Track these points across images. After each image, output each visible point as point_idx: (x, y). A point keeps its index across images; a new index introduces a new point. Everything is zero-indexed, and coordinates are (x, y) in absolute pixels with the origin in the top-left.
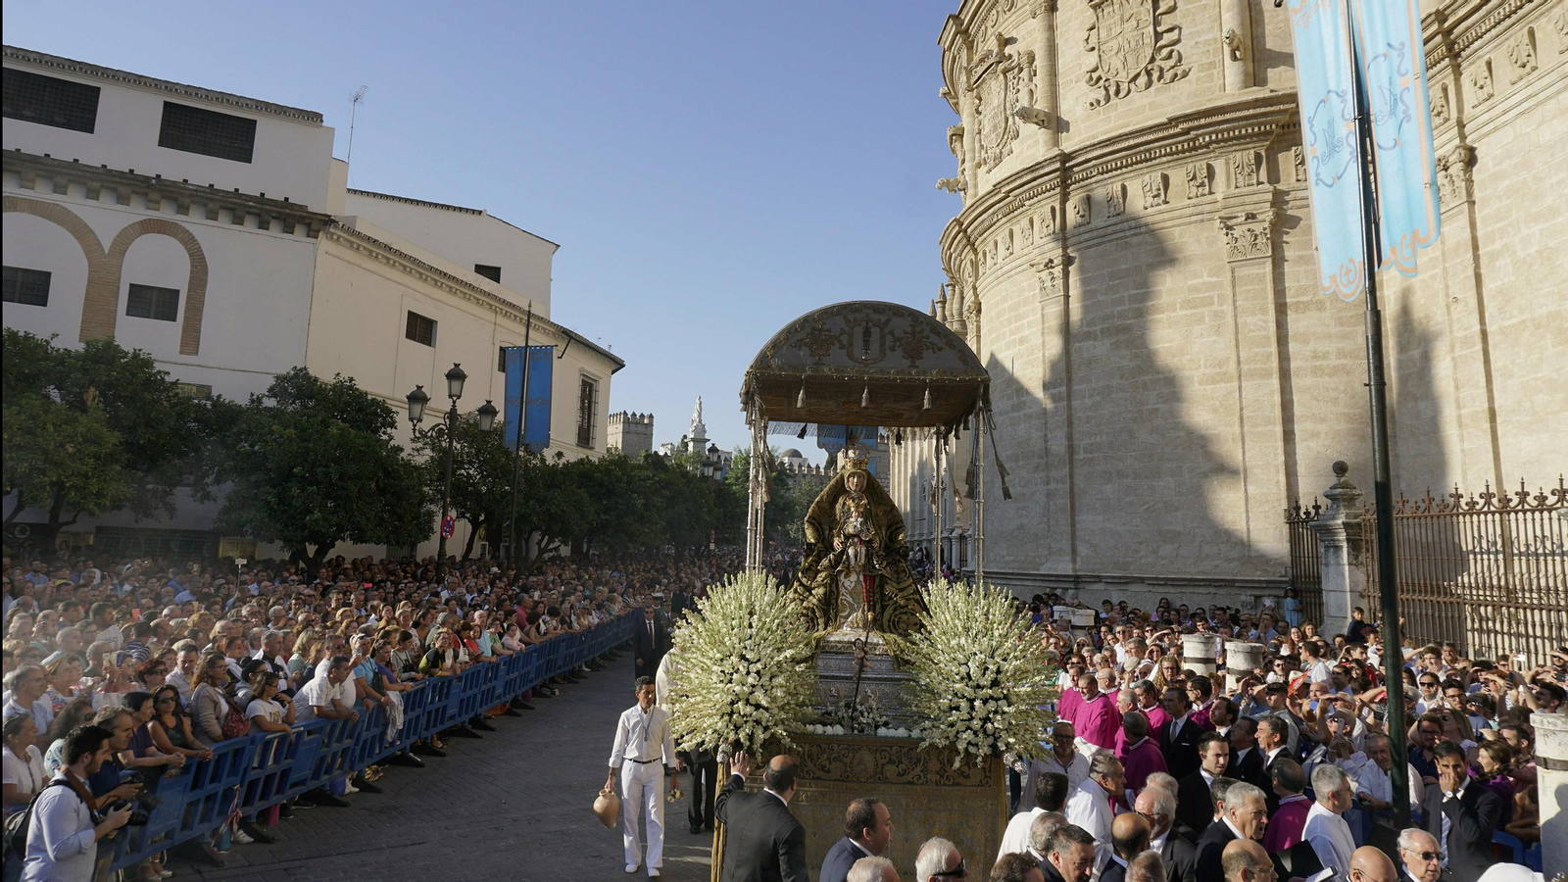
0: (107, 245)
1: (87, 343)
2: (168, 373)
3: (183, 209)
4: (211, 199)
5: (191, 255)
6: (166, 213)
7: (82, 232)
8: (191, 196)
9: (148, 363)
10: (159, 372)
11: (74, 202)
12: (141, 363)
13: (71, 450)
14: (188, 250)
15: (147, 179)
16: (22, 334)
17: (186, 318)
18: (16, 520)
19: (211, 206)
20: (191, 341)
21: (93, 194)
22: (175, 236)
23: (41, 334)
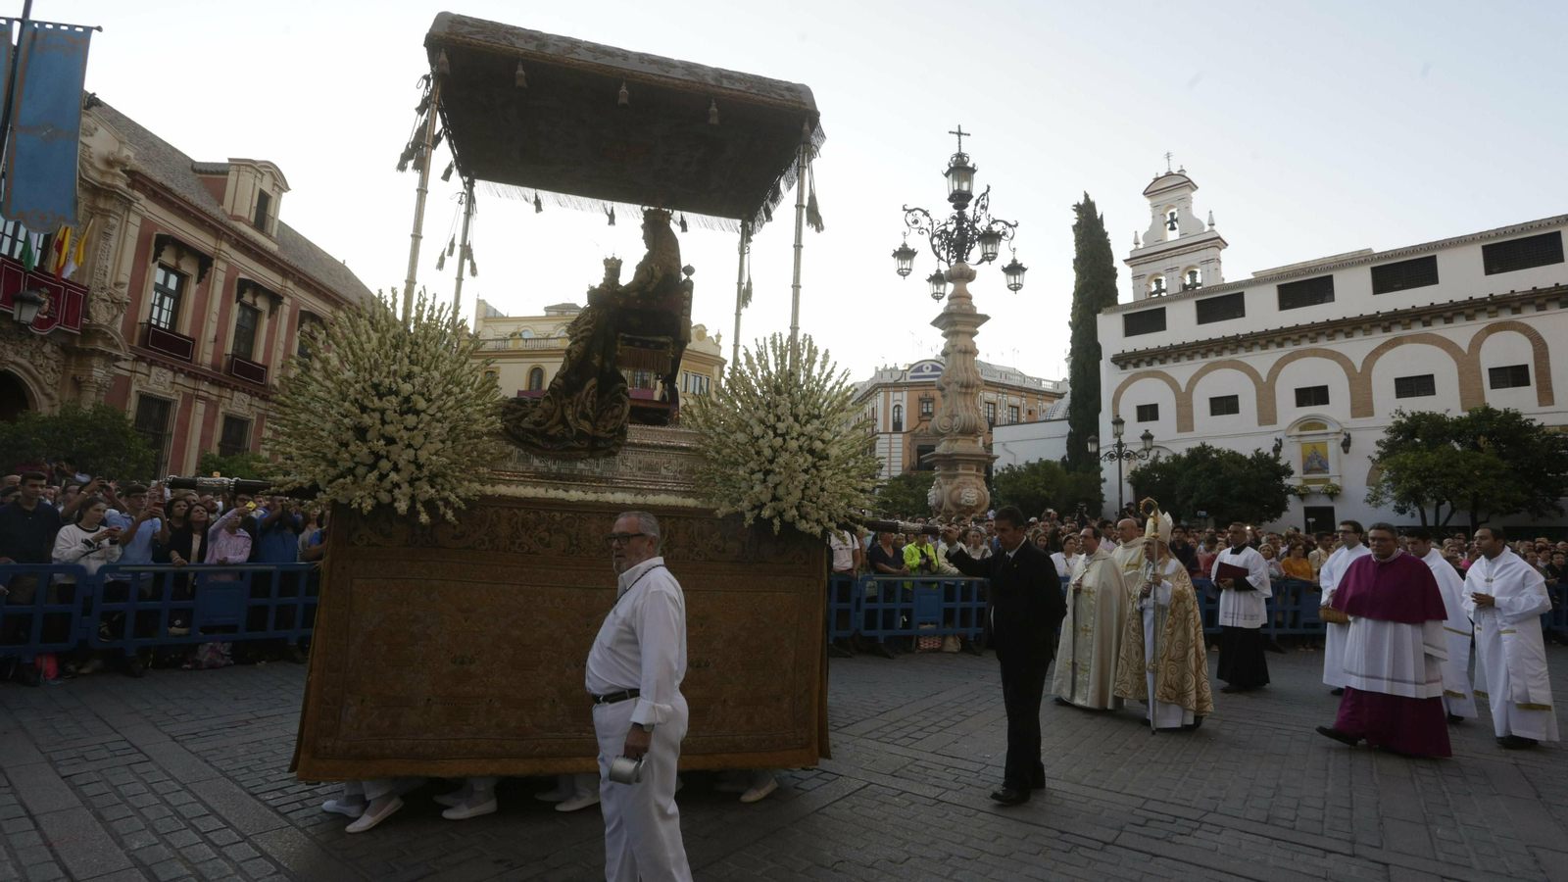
0: (1465, 349)
1: (1469, 411)
2: (1534, 420)
3: (1516, 311)
4: (1538, 297)
5: (1530, 339)
6: (1506, 316)
7: (1448, 346)
8: (1519, 300)
9: (1517, 415)
10: (1527, 420)
11: (1439, 329)
12: (1511, 418)
13: (1478, 474)
14: (1528, 336)
15: (1484, 299)
16: (1428, 413)
17: (1538, 382)
18: (1450, 524)
19: (1538, 301)
20: (1546, 395)
21: (1449, 320)
22: (1514, 329)
23: (1439, 411)
